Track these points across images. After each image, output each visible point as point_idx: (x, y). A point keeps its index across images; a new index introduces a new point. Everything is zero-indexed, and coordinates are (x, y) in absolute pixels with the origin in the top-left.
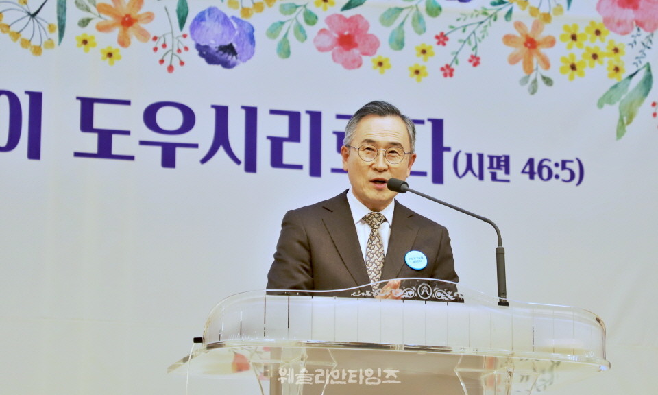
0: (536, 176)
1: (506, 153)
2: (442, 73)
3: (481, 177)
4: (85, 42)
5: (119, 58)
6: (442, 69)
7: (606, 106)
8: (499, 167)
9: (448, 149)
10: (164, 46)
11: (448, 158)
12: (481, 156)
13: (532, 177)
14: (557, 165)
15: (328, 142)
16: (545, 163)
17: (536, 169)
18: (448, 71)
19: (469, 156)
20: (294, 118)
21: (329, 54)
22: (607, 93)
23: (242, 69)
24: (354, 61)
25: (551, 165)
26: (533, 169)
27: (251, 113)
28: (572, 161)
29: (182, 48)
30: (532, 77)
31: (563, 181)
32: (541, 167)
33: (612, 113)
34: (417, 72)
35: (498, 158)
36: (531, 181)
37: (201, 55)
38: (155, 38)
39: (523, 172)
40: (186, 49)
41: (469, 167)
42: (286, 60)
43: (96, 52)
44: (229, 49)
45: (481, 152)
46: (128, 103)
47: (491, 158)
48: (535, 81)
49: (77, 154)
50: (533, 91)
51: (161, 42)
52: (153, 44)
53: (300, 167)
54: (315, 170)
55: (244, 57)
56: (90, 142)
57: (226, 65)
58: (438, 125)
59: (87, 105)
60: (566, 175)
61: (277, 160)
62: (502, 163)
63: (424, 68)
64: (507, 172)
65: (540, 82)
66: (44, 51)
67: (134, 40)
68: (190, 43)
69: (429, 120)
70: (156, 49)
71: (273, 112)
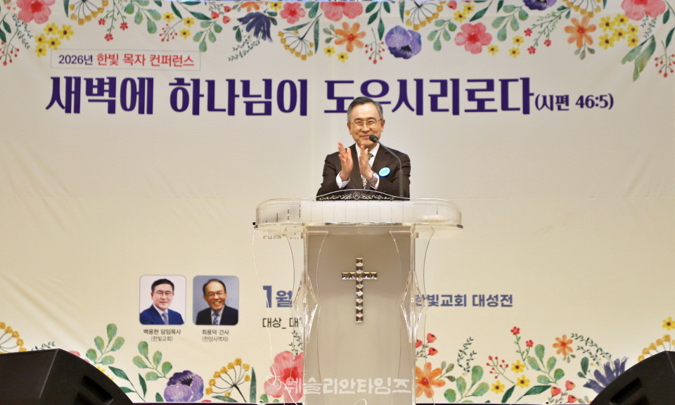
0: (585, 106)
1: (567, 94)
2: (528, 52)
3: (552, 108)
4: (329, 51)
5: (347, 58)
6: (529, 49)
7: (627, 63)
8: (562, 102)
9: (532, 94)
10: (371, 49)
11: (532, 100)
12: (552, 97)
13: (582, 106)
14: (597, 98)
15: (463, 95)
16: (590, 98)
17: (584, 102)
18: (532, 50)
19: (545, 98)
20: (444, 84)
21: (463, 47)
22: (628, 54)
23: (414, 59)
24: (477, 49)
25: (594, 99)
26: (582, 102)
27: (419, 83)
28: (606, 96)
29: (381, 50)
30: (582, 49)
31: (601, 107)
32: (587, 100)
33: (631, 66)
34: (514, 52)
35: (562, 97)
36: (582, 109)
37: (392, 53)
38: (366, 46)
39: (577, 104)
40: (383, 50)
41: (545, 103)
42: (439, 52)
43: (335, 56)
44: (407, 48)
45: (551, 94)
46: (352, 82)
47: (558, 97)
48: (584, 52)
49: (326, 112)
50: (583, 57)
51: (370, 47)
52: (365, 49)
53: (447, 110)
54: (456, 111)
55: (415, 52)
56: (333, 105)
57: (406, 57)
58: (526, 82)
59: (331, 85)
60: (603, 104)
61: (434, 107)
62: (564, 100)
63: (518, 49)
64: (567, 105)
65: (587, 52)
66: (308, 58)
67: (355, 48)
68: (385, 47)
69: (521, 79)
70: (367, 52)
71: (432, 81)
